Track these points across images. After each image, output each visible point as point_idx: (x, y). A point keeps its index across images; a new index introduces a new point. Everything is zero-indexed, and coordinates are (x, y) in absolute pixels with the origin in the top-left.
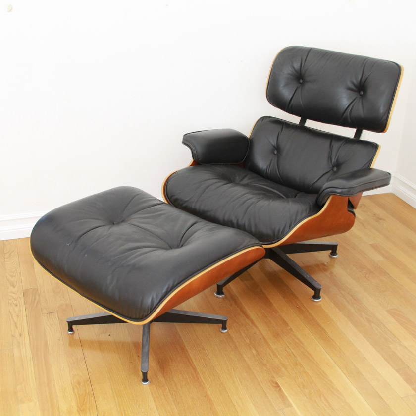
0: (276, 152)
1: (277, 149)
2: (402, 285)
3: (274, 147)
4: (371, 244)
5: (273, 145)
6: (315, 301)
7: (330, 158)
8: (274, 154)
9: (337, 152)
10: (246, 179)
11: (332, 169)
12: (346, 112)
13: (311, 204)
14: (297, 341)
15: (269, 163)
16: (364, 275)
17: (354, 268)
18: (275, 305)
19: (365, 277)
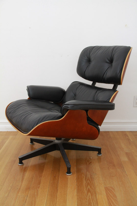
2: (127, 175)
3: (74, 94)
4: (126, 153)
6: (67, 175)
12: (105, 74)
14: (36, 194)
18: (43, 173)
19: (108, 167)
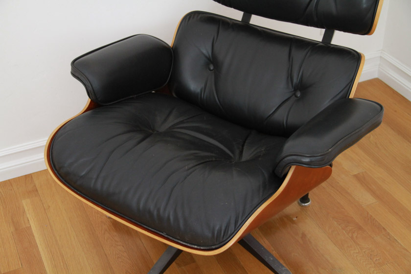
0: (212, 68)
1: (213, 62)
3: (209, 59)
4: (355, 175)
5: (206, 57)
7: (290, 77)
8: (211, 70)
9: (301, 68)
10: (171, 118)
11: (295, 94)
12: (310, 6)
13: (266, 175)
15: (203, 85)
16: (350, 235)
17: (336, 223)
19: (352, 238)
